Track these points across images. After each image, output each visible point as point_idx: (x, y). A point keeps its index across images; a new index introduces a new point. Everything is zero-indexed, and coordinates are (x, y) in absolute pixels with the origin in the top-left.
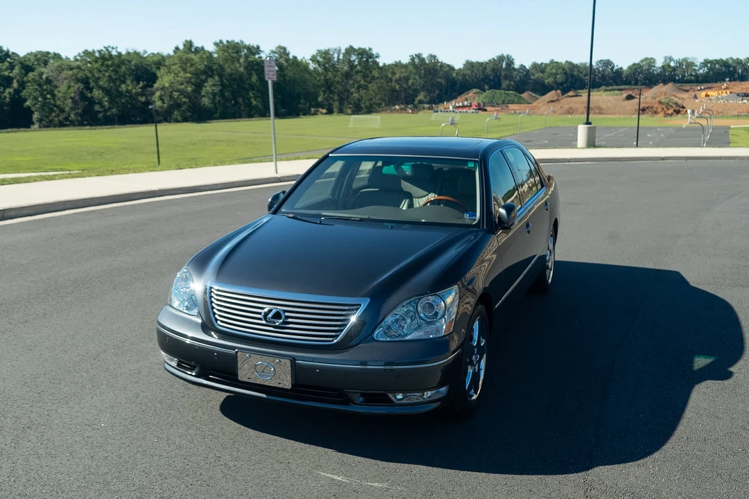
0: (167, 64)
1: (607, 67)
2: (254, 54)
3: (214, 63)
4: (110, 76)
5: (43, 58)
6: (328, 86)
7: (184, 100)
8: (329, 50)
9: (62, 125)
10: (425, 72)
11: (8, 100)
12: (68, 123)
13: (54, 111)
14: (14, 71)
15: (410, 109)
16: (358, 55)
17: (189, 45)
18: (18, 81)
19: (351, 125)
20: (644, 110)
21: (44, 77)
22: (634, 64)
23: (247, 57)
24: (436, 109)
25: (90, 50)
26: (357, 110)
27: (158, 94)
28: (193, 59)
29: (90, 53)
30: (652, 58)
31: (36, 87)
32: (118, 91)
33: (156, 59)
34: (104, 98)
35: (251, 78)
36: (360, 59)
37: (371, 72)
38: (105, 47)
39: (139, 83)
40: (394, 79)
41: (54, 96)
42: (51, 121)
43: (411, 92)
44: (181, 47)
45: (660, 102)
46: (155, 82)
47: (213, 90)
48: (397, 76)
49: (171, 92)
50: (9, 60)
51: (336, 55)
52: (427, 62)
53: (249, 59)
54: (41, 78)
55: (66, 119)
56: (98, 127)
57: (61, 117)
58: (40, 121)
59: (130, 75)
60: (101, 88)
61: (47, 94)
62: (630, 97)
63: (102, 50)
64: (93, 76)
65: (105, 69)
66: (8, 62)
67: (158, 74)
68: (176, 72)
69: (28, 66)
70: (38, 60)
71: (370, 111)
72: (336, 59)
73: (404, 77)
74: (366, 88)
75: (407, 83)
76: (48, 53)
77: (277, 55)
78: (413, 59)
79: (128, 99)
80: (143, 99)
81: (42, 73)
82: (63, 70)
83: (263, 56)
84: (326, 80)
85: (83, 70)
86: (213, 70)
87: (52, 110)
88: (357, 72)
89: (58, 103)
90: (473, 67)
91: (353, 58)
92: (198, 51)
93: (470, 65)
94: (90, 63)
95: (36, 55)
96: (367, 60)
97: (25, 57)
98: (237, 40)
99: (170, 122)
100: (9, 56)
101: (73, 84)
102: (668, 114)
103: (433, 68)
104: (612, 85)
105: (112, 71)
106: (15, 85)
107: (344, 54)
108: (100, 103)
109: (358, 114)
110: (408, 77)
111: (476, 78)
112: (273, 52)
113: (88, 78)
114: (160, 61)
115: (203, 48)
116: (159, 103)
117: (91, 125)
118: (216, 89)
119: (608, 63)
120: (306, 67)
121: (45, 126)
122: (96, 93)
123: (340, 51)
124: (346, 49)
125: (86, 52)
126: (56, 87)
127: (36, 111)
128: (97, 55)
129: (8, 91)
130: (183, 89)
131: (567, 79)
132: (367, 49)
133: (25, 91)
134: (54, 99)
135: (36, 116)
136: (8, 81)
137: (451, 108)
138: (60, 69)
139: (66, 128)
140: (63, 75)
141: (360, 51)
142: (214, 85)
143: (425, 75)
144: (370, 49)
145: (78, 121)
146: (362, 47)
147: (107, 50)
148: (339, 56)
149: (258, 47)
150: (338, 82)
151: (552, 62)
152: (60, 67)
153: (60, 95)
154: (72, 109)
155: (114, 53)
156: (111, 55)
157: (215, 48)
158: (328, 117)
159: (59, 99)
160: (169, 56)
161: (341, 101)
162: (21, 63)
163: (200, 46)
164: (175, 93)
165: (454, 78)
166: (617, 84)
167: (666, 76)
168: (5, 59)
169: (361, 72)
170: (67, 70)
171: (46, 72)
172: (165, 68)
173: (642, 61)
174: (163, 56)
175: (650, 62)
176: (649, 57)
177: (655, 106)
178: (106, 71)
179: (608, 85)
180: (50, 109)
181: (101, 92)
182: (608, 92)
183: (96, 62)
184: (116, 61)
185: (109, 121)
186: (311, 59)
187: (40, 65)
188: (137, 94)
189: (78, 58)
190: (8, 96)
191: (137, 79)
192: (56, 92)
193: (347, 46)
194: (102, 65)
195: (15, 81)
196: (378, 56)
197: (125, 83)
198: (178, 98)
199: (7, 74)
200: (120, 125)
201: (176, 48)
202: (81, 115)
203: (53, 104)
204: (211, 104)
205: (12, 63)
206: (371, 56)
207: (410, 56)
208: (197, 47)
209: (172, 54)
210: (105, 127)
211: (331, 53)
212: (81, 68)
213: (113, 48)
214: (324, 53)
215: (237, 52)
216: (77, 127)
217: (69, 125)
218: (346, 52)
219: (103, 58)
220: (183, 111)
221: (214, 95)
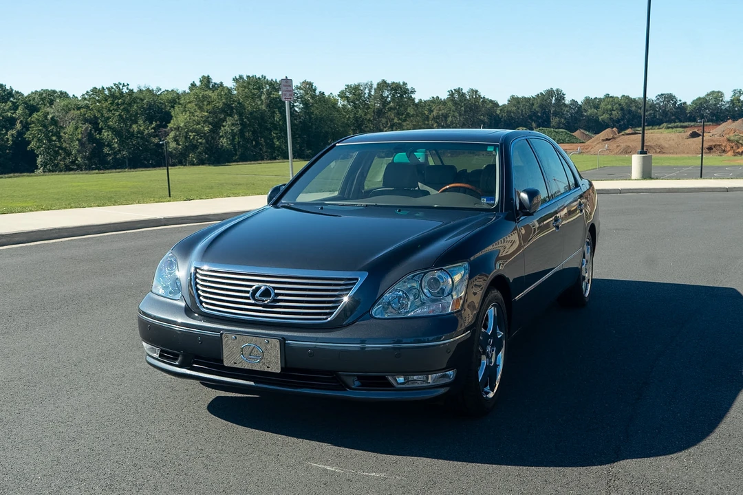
0: (181, 102)
1: (668, 101)
2: (277, 91)
3: (234, 101)
4: (120, 115)
5: (49, 97)
7: (200, 141)
8: (359, 85)
9: (68, 169)
10: (465, 108)
11: (10, 142)
12: (75, 167)
13: (60, 154)
14: (17, 112)
16: (392, 89)
17: (206, 80)
18: (21, 122)
20: (710, 149)
21: (49, 117)
22: (699, 99)
23: (269, 93)
25: (99, 87)
27: (172, 134)
28: (210, 97)
29: (99, 91)
30: (719, 92)
31: (40, 128)
32: (128, 131)
33: (170, 97)
34: (113, 139)
35: (274, 117)
36: (394, 95)
37: (406, 109)
38: (115, 84)
39: (151, 123)
40: (431, 116)
41: (59, 137)
42: (57, 165)
44: (198, 83)
45: (729, 140)
46: (169, 123)
47: (232, 130)
48: (435, 113)
49: (187, 133)
50: (12, 99)
51: (367, 91)
52: (468, 97)
53: (272, 96)
54: (47, 119)
55: (73, 162)
56: (107, 171)
57: (68, 161)
58: (44, 164)
59: (142, 114)
60: (110, 128)
61: (53, 135)
62: (694, 135)
63: (112, 88)
64: (102, 116)
65: (116, 108)
66: (11, 101)
67: (172, 114)
68: (192, 111)
69: (33, 106)
70: (43, 99)
72: (367, 95)
73: (442, 115)
75: (446, 121)
76: (54, 92)
77: (302, 91)
78: (452, 95)
79: (139, 140)
80: (155, 140)
81: (48, 114)
82: (70, 110)
84: (356, 119)
85: (92, 110)
86: (232, 108)
87: (57, 153)
88: (390, 109)
89: (64, 145)
90: (518, 103)
91: (386, 93)
92: (215, 87)
93: (515, 101)
94: (98, 101)
95: (41, 94)
96: (402, 96)
97: (29, 96)
98: (258, 75)
99: (185, 165)
100: (13, 96)
101: (80, 125)
102: (738, 153)
103: (475, 105)
104: (675, 122)
105: (123, 110)
106: (18, 126)
107: (375, 89)
108: (109, 145)
110: (447, 114)
111: (522, 115)
112: (298, 88)
113: (96, 118)
114: (175, 99)
115: (221, 84)
116: (173, 145)
117: (99, 169)
118: (236, 129)
119: (669, 98)
120: (334, 104)
121: (50, 171)
122: (106, 134)
123: (371, 86)
124: (378, 84)
125: (95, 90)
126: (62, 127)
127: (40, 154)
128: (107, 92)
129: (11, 132)
130: (199, 129)
131: (624, 115)
132: (402, 84)
133: (28, 133)
134: (60, 141)
135: (39, 160)
136: (11, 122)
138: (67, 110)
139: (71, 172)
140: (70, 115)
141: (394, 86)
142: (233, 124)
143: (465, 112)
144: (405, 84)
145: (86, 165)
146: (396, 81)
147: (118, 87)
148: (370, 92)
150: (369, 120)
151: (607, 96)
152: (67, 106)
153: (67, 136)
154: (79, 151)
155: (125, 90)
156: (122, 93)
157: (234, 84)
159: (65, 141)
160: (184, 93)
162: (25, 103)
163: (218, 82)
164: (190, 134)
165: (498, 115)
166: (680, 121)
167: (736, 111)
168: (8, 99)
169: (395, 108)
170: (74, 109)
171: (52, 112)
172: (180, 106)
173: (708, 95)
174: (178, 93)
175: (718, 95)
176: (716, 90)
177: (724, 145)
178: (116, 110)
179: (670, 121)
180: (55, 151)
181: (110, 133)
182: (670, 129)
183: (106, 100)
184: (128, 99)
185: (118, 165)
186: (339, 95)
187: (45, 105)
188: (150, 135)
189: (86, 96)
190: (10, 138)
191: (150, 119)
192: (62, 134)
193: (380, 80)
194: (112, 104)
195: (19, 121)
196: (413, 92)
197: (136, 123)
198: (193, 138)
199: (9, 114)
200: (130, 168)
201: (191, 84)
202: (89, 159)
203: (58, 147)
204: (229, 145)
205: (16, 103)
206: (405, 91)
207: (449, 91)
208: (215, 84)
209: (188, 91)
210: (114, 171)
211: (362, 88)
212: (89, 107)
213: (124, 86)
214: (354, 89)
215: (259, 88)
216: (84, 172)
217: (76, 170)
218: (378, 87)
219: (113, 96)
220: (200, 153)
221: (233, 135)
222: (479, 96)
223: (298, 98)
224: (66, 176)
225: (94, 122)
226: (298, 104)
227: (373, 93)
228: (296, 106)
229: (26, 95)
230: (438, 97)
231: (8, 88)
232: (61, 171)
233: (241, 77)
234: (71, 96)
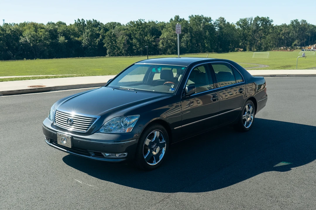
0: (166, 27)
2: (208, 22)
3: (188, 26)
4: (140, 33)
5: (113, 25)
6: (245, 37)
7: (173, 44)
8: (246, 19)
9: (119, 55)
10: (299, 29)
11: (97, 44)
12: (121, 54)
13: (116, 49)
14: (101, 31)
15: (289, 49)
17: (177, 18)
18: (102, 36)
19: (253, 57)
21: (112, 33)
23: (204, 23)
24: (304, 49)
25: (133, 21)
26: (259, 49)
27: (161, 41)
29: (133, 22)
31: (109, 38)
32: (143, 40)
33: (162, 24)
34: (137, 43)
35: (206, 34)
36: (262, 23)
37: (269, 30)
38: (139, 20)
39: (153, 36)
40: (281, 33)
41: (116, 42)
42: (114, 53)
43: (290, 40)
44: (174, 19)
46: (160, 36)
47: (187, 39)
48: (283, 32)
49: (167, 40)
50: (99, 26)
51: (250, 22)
52: (301, 24)
53: (205, 24)
55: (121, 52)
56: (133, 56)
57: (119, 52)
58: (109, 53)
59: (149, 32)
60: (136, 38)
61: (113, 41)
63: (138, 21)
64: (133, 33)
65: (139, 29)
66: (99, 27)
67: (162, 32)
68: (170, 31)
69: (107, 29)
70: (111, 26)
71: (266, 50)
72: (249, 23)
73: (287, 32)
74: (264, 38)
75: (289, 35)
76: (116, 23)
77: (219, 22)
78: (292, 22)
79: (147, 43)
80: (154, 44)
81: (112, 32)
82: (121, 30)
83: (213, 22)
84: (244, 34)
85: (129, 30)
86: (187, 30)
87: (115, 49)
88: (261, 29)
89: (118, 45)
91: (259, 22)
92: (181, 20)
94: (132, 27)
95: (110, 24)
96: (266, 23)
97: (106, 25)
98: (200, 15)
99: (166, 54)
101: (124, 37)
103: (304, 27)
105: (142, 31)
106: (101, 37)
107: (254, 21)
108: (135, 46)
109: (260, 51)
110: (289, 32)
112: (217, 20)
113: (131, 34)
114: (163, 26)
115: (184, 19)
116: (161, 46)
117: (130, 55)
118: (188, 39)
120: (234, 27)
121: (111, 56)
122: (134, 41)
123: (252, 19)
124: (255, 18)
125: (131, 22)
126: (117, 38)
127: (108, 49)
128: (135, 23)
129: (98, 40)
130: (172, 39)
132: (266, 18)
133: (104, 40)
134: (116, 44)
135: (108, 51)
136: (98, 35)
137: (312, 48)
138: (120, 30)
139: (120, 57)
140: (121, 32)
141: (262, 19)
142: (187, 37)
143: (298, 31)
144: (268, 18)
145: (125, 53)
149: (210, 18)
150: (250, 35)
152: (120, 29)
153: (119, 41)
154: (123, 48)
155: (143, 22)
156: (141, 23)
157: (189, 19)
158: (244, 53)
159: (118, 43)
160: (168, 23)
161: (251, 45)
162: (104, 27)
163: (182, 18)
164: (169, 41)
168: (98, 26)
171: (114, 31)
172: (165, 29)
174: (165, 23)
178: (139, 31)
180: (114, 47)
181: (136, 40)
183: (135, 26)
184: (144, 26)
185: (138, 54)
186: (236, 24)
187: (111, 28)
188: (152, 41)
189: (128, 25)
190: (97, 42)
191: (152, 34)
192: (117, 40)
193: (256, 16)
194: (137, 28)
195: (101, 35)
196: (272, 21)
197: (147, 36)
198: (170, 43)
199: (98, 32)
200: (143, 55)
201: (171, 19)
202: (127, 51)
203: (115, 46)
204: (185, 46)
205: (100, 27)
206: (268, 21)
207: (291, 21)
208: (181, 19)
209: (169, 22)
210: (136, 56)
211: (247, 20)
212: (128, 29)
213: (142, 20)
214: (243, 20)
215: (200, 21)
216: (124, 56)
217: (122, 55)
218: (255, 20)
219: (138, 24)
220: (172, 49)
221: (187, 42)
222: (307, 23)
223: (217, 25)
224: (117, 58)
225: (129, 36)
226: (217, 27)
227: (252, 22)
228: (216, 29)
229: (104, 24)
230: (285, 24)
231: (98, 21)
232: (116, 56)
233: (192, 16)
234: (122, 25)
